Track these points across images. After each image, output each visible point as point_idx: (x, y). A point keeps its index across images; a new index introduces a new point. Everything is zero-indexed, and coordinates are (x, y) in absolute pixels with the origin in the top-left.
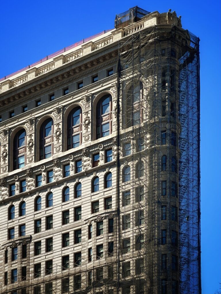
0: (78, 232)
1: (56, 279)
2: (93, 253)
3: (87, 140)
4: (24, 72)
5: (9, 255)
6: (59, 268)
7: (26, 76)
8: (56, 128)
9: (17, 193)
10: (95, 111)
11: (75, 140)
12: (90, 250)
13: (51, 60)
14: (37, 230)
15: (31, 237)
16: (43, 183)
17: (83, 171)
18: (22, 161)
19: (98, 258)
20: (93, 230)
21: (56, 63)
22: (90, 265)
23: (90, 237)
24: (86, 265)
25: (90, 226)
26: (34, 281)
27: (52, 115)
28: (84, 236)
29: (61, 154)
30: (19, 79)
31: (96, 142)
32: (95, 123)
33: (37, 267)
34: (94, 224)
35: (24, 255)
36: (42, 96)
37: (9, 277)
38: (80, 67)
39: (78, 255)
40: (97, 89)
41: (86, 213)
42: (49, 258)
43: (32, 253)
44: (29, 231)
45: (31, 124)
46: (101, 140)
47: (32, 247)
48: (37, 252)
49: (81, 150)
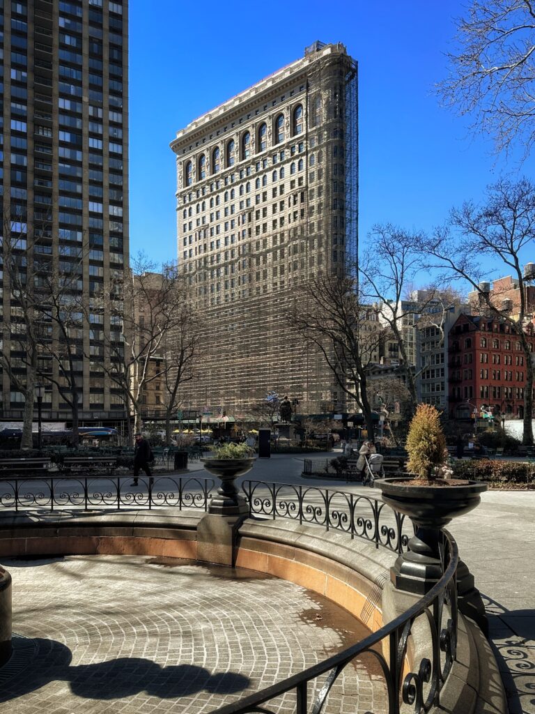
0: (282, 203)
1: (269, 236)
2: (292, 217)
3: (287, 138)
4: (248, 91)
5: (241, 220)
6: (271, 228)
7: (249, 93)
8: (268, 129)
9: (245, 176)
10: (292, 117)
11: (280, 138)
12: (290, 215)
13: (265, 81)
14: (257, 202)
15: (254, 208)
16: (261, 169)
17: (285, 159)
18: (247, 154)
19: (294, 221)
20: (292, 201)
21: (268, 84)
22: (290, 226)
23: (289, 206)
24: (287, 226)
25: (290, 198)
26: (256, 238)
27: (266, 121)
28: (286, 206)
29: (272, 148)
30: (245, 96)
31: (293, 138)
32: (292, 125)
33: (258, 227)
34: (292, 196)
35: (250, 220)
36: (259, 108)
37: (241, 235)
38: (283, 86)
39: (282, 219)
40: (294, 101)
41: (287, 189)
42: (265, 221)
43: (255, 218)
44: (253, 203)
45: (253, 127)
46: (296, 137)
47: (255, 214)
48: (257, 218)
49: (284, 145)
